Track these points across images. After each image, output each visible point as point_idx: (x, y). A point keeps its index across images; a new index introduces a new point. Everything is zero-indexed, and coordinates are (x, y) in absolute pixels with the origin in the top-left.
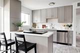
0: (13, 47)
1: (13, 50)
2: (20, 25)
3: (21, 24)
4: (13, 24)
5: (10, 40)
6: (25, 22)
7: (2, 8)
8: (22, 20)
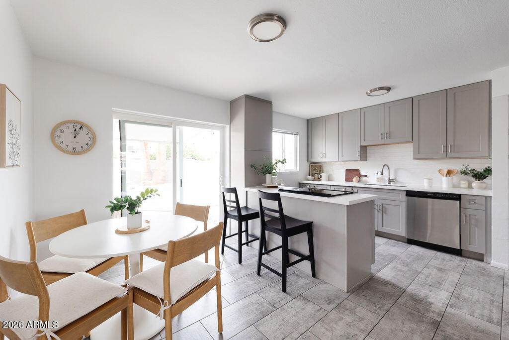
0: (253, 229)
1: (252, 236)
2: (268, 169)
3: (272, 168)
4: (252, 166)
5: (246, 208)
6: (283, 162)
7: (228, 127)
8: (276, 155)
